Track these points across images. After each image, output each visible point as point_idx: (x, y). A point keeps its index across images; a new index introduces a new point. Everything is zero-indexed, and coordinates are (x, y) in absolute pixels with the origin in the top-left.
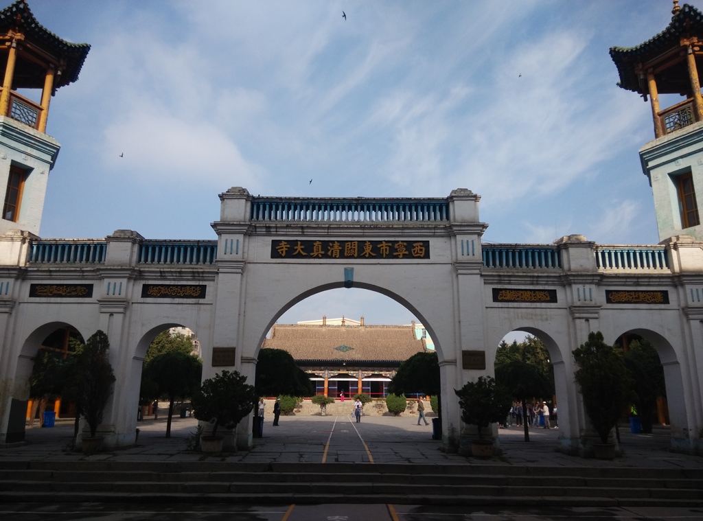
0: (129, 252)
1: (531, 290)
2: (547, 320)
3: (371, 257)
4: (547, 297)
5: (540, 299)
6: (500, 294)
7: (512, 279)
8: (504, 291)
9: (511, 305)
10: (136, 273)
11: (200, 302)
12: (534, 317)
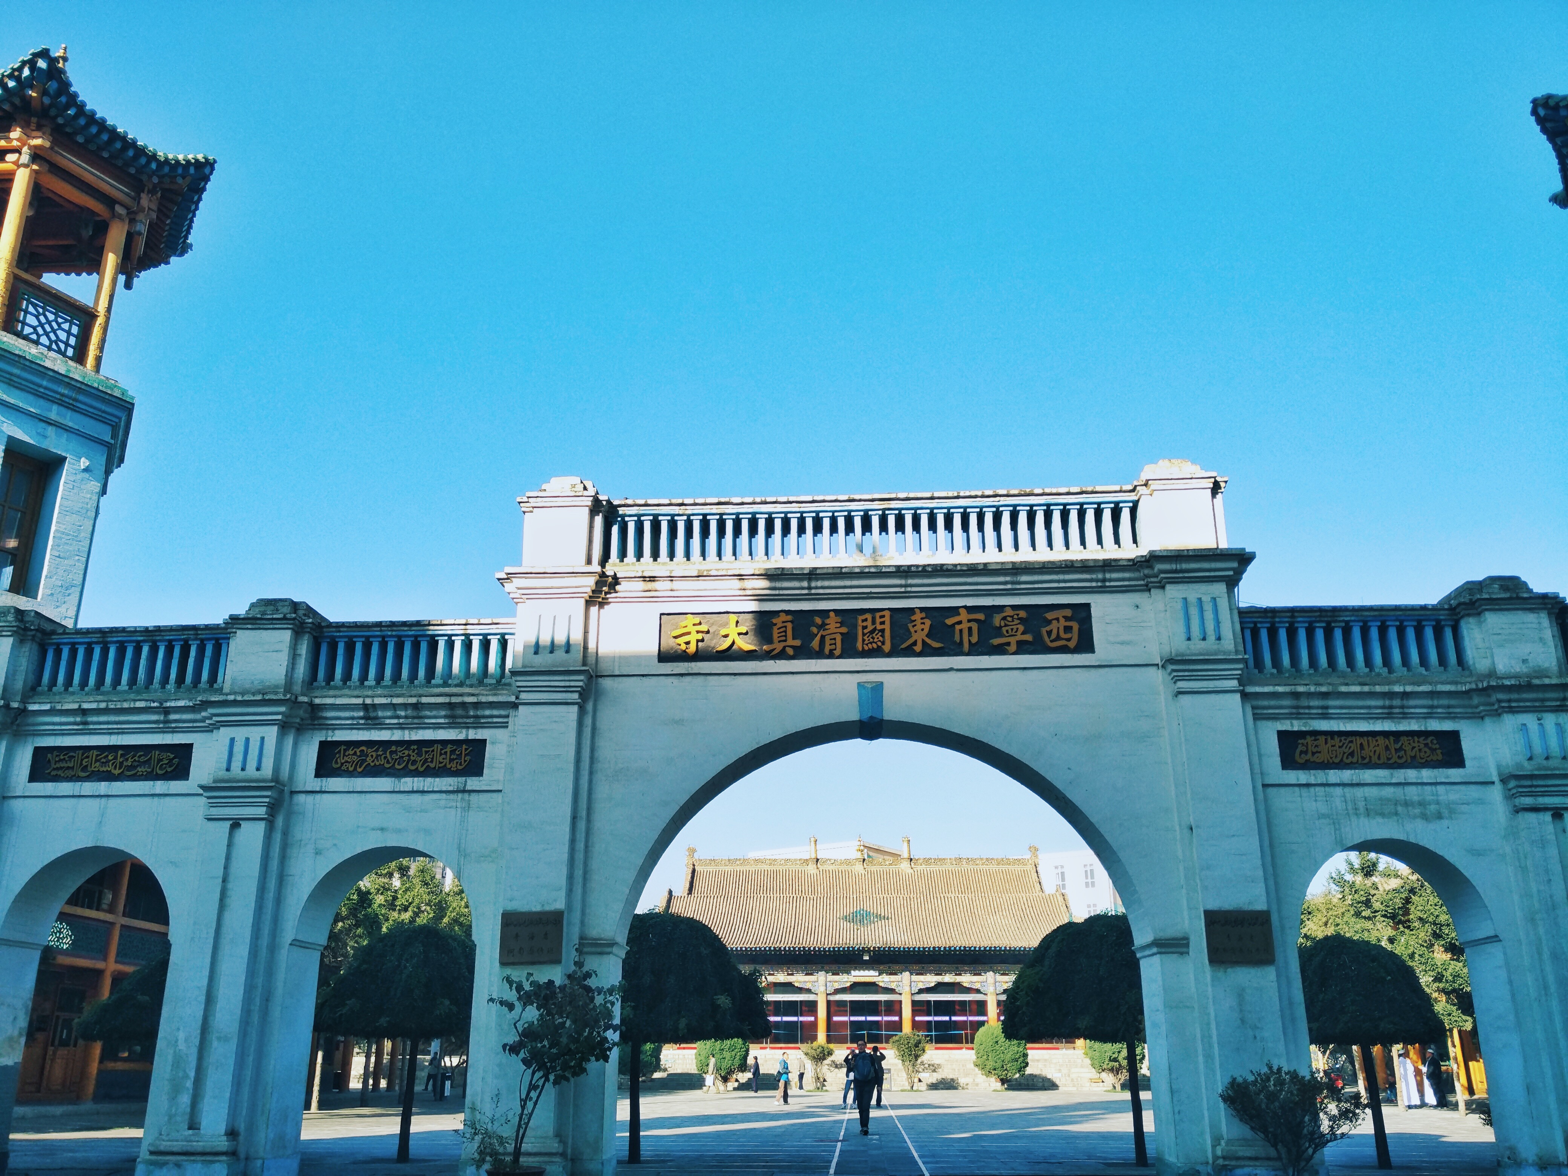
0: (284, 658)
1: (1386, 734)
2: (1439, 816)
3: (927, 651)
4: (1433, 750)
5: (1413, 758)
6: (1300, 748)
7: (1331, 703)
8: (1309, 739)
9: (1334, 775)
10: (301, 712)
11: (468, 788)
12: (1400, 809)
